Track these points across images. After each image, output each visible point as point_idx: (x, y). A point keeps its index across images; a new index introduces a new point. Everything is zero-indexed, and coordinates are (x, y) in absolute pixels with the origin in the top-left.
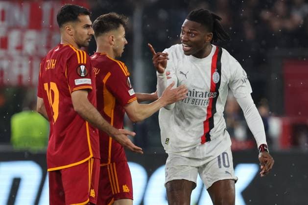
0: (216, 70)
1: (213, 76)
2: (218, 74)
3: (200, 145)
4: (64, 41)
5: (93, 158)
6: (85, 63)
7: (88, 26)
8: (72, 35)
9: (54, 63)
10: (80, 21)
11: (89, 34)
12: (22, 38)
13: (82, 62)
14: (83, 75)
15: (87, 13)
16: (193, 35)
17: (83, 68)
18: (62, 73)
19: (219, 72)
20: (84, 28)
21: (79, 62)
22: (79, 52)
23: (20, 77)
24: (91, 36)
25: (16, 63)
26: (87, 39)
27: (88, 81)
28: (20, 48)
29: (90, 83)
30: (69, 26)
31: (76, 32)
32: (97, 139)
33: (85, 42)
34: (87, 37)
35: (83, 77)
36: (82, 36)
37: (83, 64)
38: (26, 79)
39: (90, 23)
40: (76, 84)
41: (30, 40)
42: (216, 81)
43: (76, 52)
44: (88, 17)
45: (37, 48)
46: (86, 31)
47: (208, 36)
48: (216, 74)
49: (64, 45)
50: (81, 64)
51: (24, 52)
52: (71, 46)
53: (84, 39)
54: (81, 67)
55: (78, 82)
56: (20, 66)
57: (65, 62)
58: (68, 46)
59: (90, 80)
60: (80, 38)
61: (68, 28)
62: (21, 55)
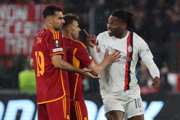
0: (130, 44)
1: (128, 48)
2: (131, 47)
3: (124, 92)
4: (47, 27)
5: (65, 96)
6: (58, 39)
7: (61, 18)
8: (51, 24)
9: (41, 40)
10: (56, 15)
11: (62, 22)
12: (23, 26)
13: (56, 39)
14: (57, 46)
15: (60, 10)
16: (114, 25)
17: (57, 42)
18: (46, 46)
19: (132, 45)
20: (59, 19)
21: (55, 39)
22: (55, 33)
23: (22, 50)
24: (63, 24)
25: (20, 41)
26: (61, 26)
27: (61, 49)
28: (22, 32)
29: (62, 50)
30: (49, 18)
31: (54, 22)
32: (68, 85)
33: (59, 27)
34: (61, 24)
35: (58, 47)
36: (57, 24)
37: (57, 40)
38: (25, 51)
39: (62, 16)
40: (54, 52)
41: (28, 27)
42: (130, 51)
43: (53, 33)
44: (61, 13)
45: (32, 32)
46: (60, 21)
47: (124, 25)
48: (130, 47)
49: (47, 29)
50: (56, 40)
51: (24, 35)
52: (50, 30)
53: (59, 25)
54: (56, 41)
55: (55, 50)
56: (22, 43)
57: (47, 39)
58: (49, 30)
59: (62, 48)
60: (56, 25)
61: (49, 19)
62: (22, 37)
